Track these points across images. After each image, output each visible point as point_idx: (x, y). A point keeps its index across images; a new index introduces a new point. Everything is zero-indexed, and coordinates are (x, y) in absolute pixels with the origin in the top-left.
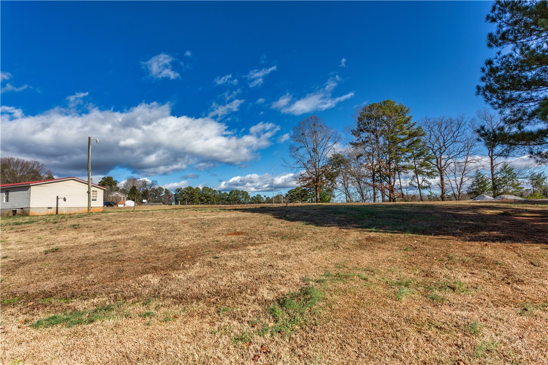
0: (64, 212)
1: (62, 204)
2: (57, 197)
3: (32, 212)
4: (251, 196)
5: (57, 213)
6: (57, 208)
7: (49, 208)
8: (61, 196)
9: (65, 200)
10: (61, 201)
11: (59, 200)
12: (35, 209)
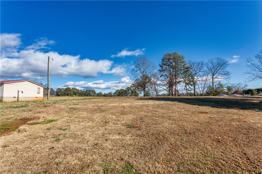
0: (23, 100)
1: (21, 95)
2: (18, 91)
3: (4, 99)
4: (97, 93)
5: (18, 100)
6: (18, 97)
7: (14, 97)
8: (20, 90)
9: (22, 92)
10: (20, 93)
11: (19, 92)
12: (6, 98)
